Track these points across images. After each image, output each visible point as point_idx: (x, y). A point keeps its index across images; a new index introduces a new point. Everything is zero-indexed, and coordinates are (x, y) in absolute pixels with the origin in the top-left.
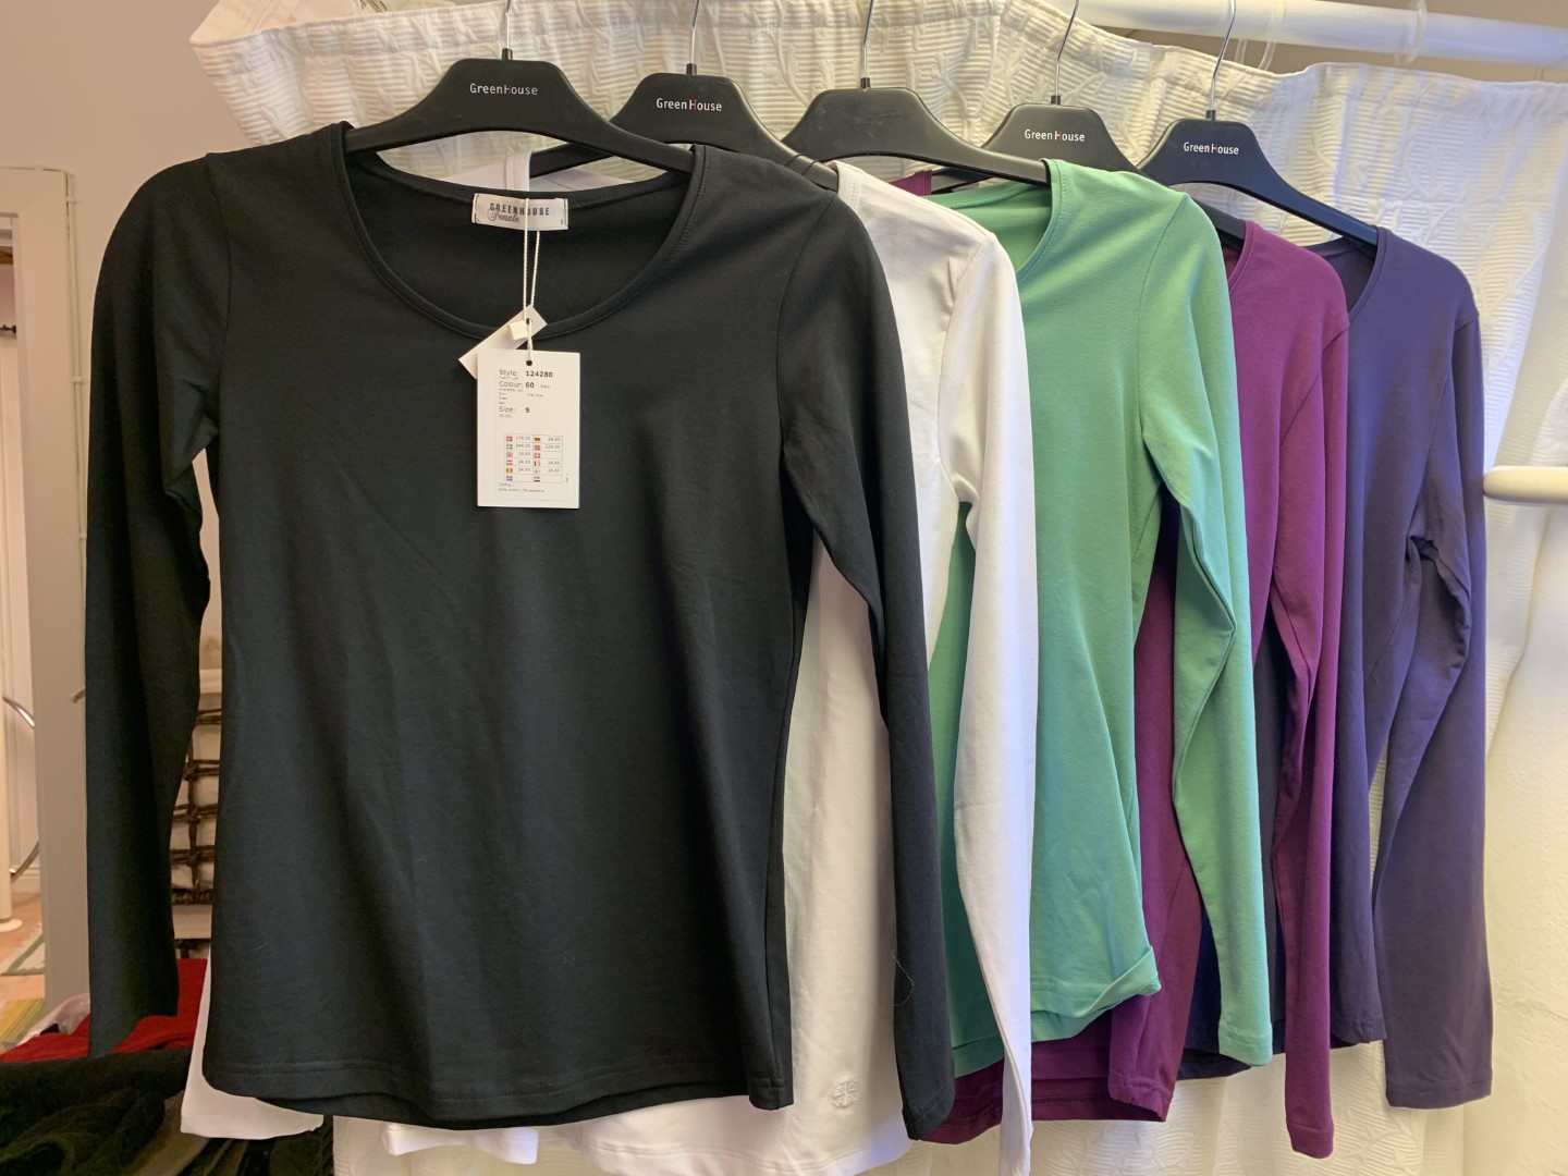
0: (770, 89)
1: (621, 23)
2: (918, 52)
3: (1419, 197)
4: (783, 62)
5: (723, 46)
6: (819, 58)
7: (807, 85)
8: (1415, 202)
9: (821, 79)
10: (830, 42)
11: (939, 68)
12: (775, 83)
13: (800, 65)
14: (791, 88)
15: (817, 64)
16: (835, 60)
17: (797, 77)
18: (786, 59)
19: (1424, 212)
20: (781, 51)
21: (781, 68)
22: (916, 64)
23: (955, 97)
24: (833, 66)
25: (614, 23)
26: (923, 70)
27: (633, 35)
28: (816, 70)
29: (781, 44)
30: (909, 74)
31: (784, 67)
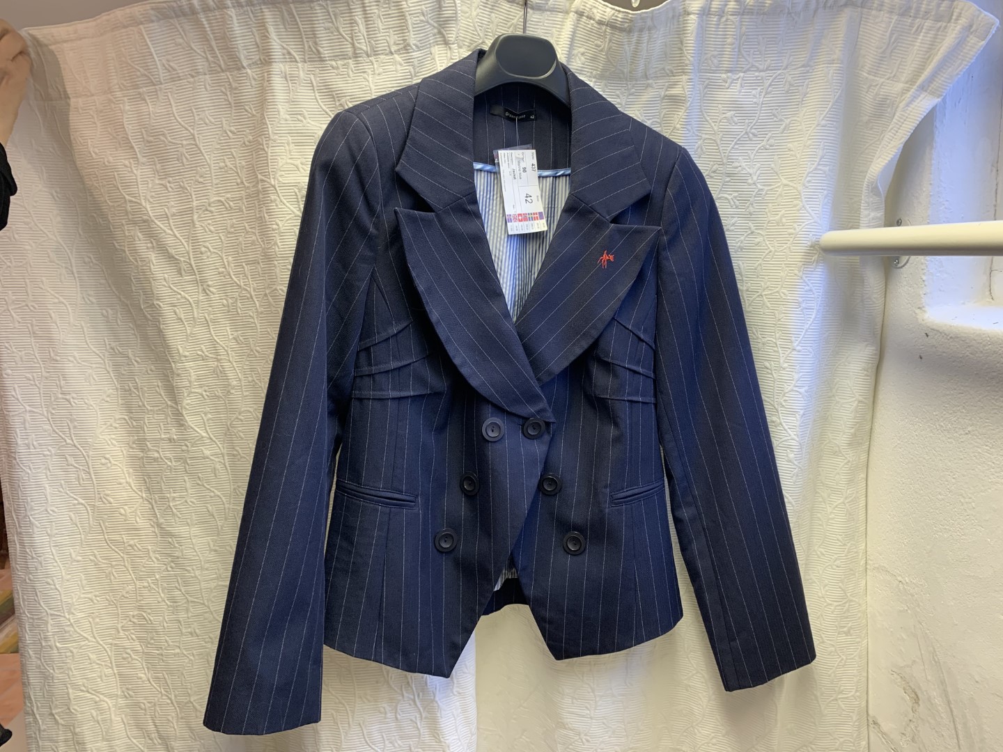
0: (329, 36)
1: (238, 6)
2: (410, 7)
3: (755, 69)
4: (334, 20)
5: (298, 14)
6: (354, 16)
7: (349, 32)
8: (753, 72)
9: (357, 28)
10: (358, 6)
11: (424, 16)
12: (332, 33)
13: (344, 20)
14: (341, 35)
15: (353, 20)
16: (364, 16)
17: (343, 28)
18: (335, 18)
19: (759, 78)
20: (331, 14)
21: (333, 24)
22: (410, 14)
23: (440, 33)
24: (363, 20)
25: (234, 7)
26: (414, 17)
27: (246, 13)
28: (353, 23)
29: (330, 10)
30: (406, 20)
31: (335, 22)
